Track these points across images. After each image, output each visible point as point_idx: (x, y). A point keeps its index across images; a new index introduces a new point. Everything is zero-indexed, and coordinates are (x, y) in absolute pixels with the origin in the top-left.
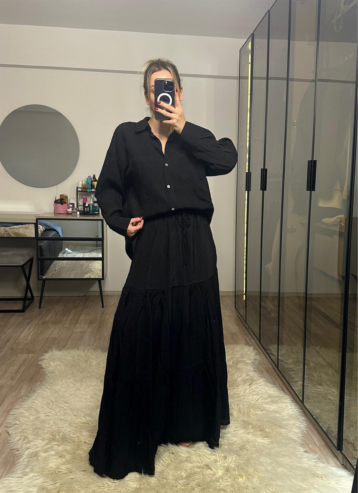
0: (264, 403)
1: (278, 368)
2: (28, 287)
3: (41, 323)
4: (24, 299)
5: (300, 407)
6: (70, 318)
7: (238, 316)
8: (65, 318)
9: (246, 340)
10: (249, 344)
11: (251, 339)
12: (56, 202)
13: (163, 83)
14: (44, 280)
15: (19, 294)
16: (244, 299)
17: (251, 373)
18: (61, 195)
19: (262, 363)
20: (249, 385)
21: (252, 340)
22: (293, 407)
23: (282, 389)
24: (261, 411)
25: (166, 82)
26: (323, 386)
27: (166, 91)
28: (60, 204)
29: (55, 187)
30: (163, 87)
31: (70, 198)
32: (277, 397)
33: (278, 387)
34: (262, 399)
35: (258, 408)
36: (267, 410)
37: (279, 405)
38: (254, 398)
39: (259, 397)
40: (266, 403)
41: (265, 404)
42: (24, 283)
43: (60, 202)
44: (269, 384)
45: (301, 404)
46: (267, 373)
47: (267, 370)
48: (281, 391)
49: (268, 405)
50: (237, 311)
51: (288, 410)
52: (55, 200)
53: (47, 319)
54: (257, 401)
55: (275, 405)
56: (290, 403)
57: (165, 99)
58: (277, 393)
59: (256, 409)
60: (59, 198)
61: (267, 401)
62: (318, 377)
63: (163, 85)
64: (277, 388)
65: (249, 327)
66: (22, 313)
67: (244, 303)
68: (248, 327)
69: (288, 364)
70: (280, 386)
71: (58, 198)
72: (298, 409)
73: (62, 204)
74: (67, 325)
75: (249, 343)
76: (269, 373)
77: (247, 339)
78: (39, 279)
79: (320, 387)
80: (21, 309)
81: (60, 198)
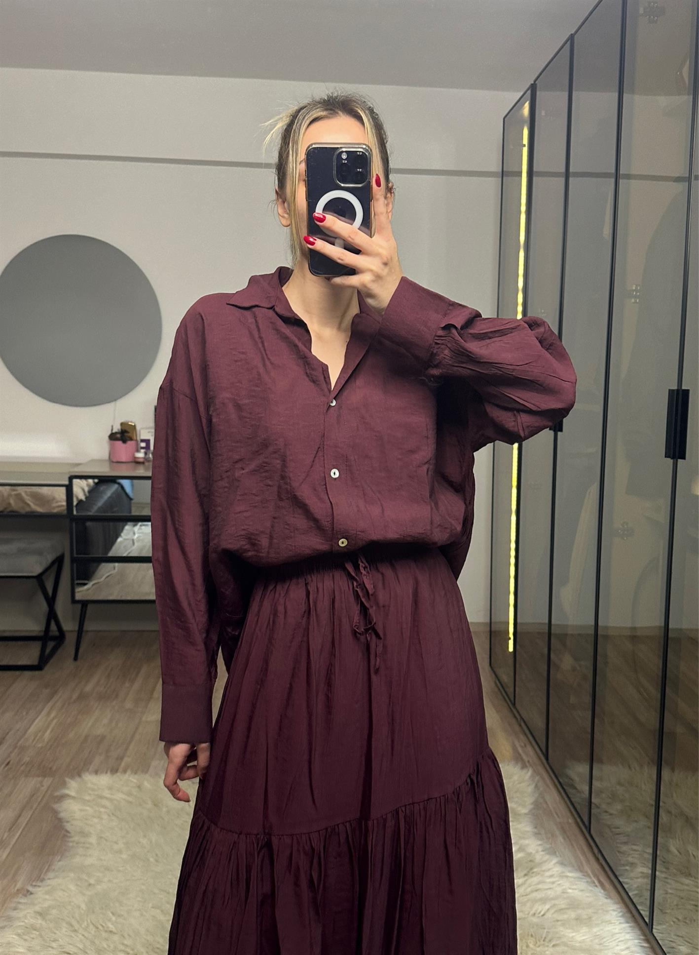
0: (559, 923)
1: (590, 832)
2: (52, 615)
3: (75, 696)
4: (44, 638)
5: (644, 934)
6: (137, 685)
7: (496, 685)
8: (127, 685)
9: (514, 749)
10: (522, 760)
11: (525, 746)
12: (113, 437)
13: (335, 157)
14: (85, 604)
15: (33, 626)
16: (511, 649)
17: (527, 842)
18: (122, 424)
19: (552, 810)
20: (526, 875)
21: (529, 749)
22: (628, 936)
23: (600, 882)
24: (554, 946)
25: (344, 156)
26: (693, 879)
27: (342, 185)
28: (120, 443)
29: (113, 404)
30: (335, 172)
31: (142, 429)
32: (590, 905)
33: (589, 876)
34: (554, 913)
35: (547, 940)
36: (565, 945)
37: (595, 930)
38: (536, 911)
39: (547, 907)
40: (565, 923)
41: (563, 925)
42: (44, 607)
43: (121, 437)
44: (570, 872)
45: (648, 931)
46: (564, 839)
47: (563, 831)
48: (596, 886)
49: (570, 931)
50: (494, 676)
51: (617, 945)
52: (109, 433)
53: (88, 688)
54: (543, 915)
55: (585, 929)
56: (620, 923)
57: (342, 209)
58: (588, 895)
59: (542, 942)
60: (118, 430)
61: (565, 916)
62: (680, 853)
63: (334, 164)
64: (589, 880)
65: (521, 718)
66: (37, 673)
67: (511, 661)
68: (519, 717)
69: (611, 814)
70: (596, 876)
71: (117, 428)
72: (640, 939)
73: (124, 442)
74: (129, 705)
75: (523, 754)
76: (570, 840)
77: (517, 745)
78: (74, 601)
79: (687, 881)
80: (36, 663)
81: (122, 430)
